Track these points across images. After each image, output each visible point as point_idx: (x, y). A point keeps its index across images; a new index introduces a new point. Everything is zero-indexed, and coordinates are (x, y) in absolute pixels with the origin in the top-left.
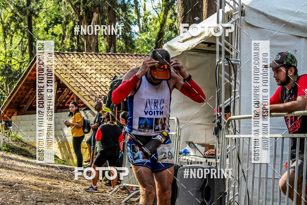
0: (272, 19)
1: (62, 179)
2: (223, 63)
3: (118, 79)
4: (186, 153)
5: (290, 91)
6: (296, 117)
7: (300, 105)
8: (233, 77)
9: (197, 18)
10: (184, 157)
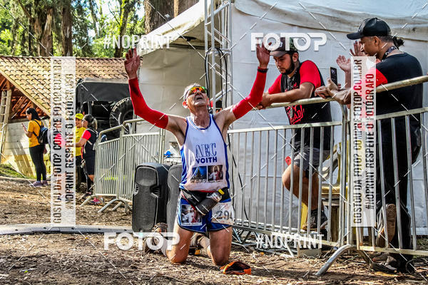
0: (263, 6)
1: (26, 192)
2: (213, 53)
3: (84, 81)
4: (169, 155)
5: (291, 78)
6: (298, 107)
7: (304, 93)
8: (223, 68)
9: (167, 16)
10: (168, 160)
